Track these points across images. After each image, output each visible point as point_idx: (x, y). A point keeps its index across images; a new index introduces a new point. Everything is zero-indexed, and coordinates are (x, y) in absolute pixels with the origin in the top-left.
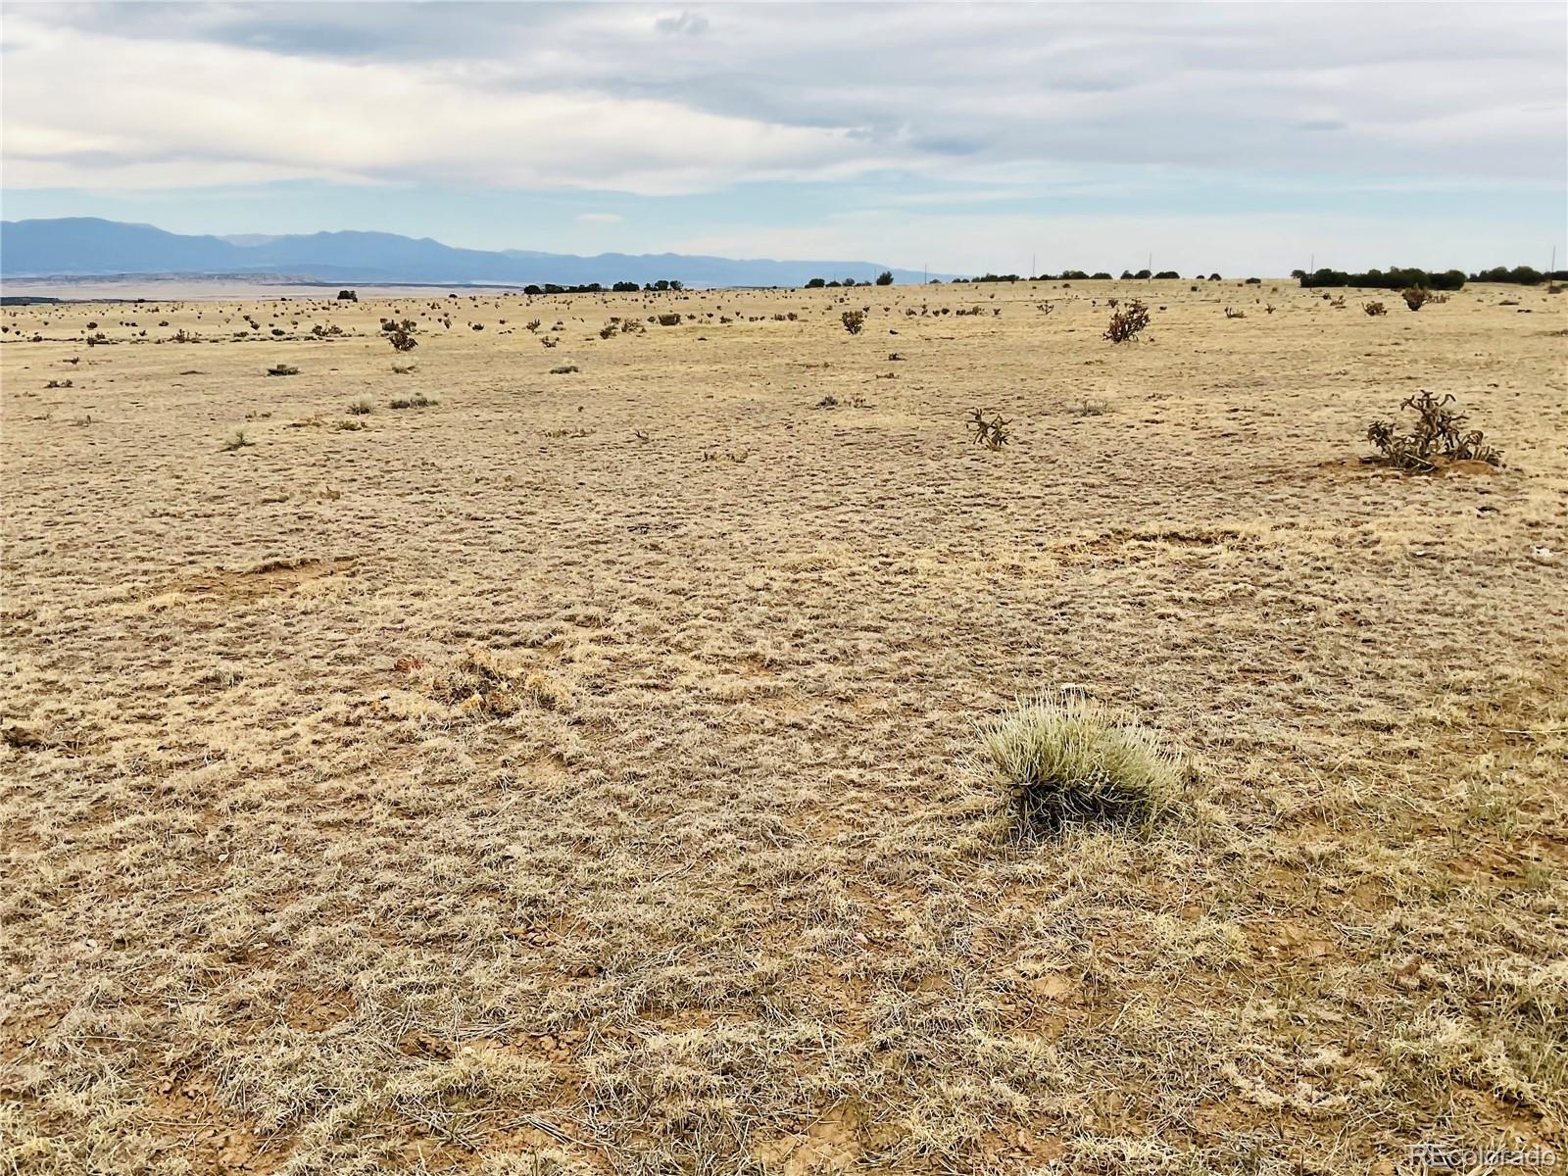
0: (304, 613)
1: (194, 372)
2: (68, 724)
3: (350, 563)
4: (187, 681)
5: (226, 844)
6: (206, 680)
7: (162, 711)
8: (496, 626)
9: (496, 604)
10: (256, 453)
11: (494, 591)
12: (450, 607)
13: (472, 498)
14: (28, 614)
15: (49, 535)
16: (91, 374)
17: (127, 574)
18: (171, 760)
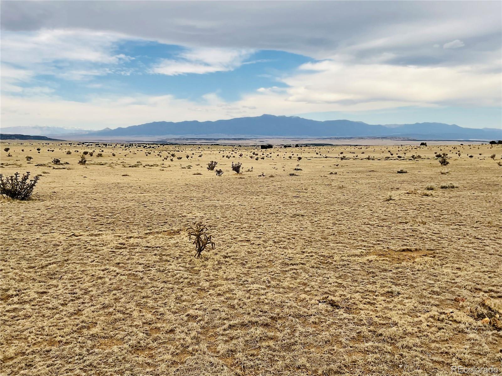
0: (418, 270)
1: (373, 171)
2: (346, 300)
3: (432, 252)
4: (382, 291)
5: (401, 361)
6: (388, 292)
7: (375, 301)
8: (491, 288)
9: (490, 277)
10: (396, 203)
11: (488, 271)
12: (471, 276)
13: (475, 229)
14: (331, 257)
15: (335, 228)
16: (342, 170)
17: (359, 246)
18: (380, 322)
